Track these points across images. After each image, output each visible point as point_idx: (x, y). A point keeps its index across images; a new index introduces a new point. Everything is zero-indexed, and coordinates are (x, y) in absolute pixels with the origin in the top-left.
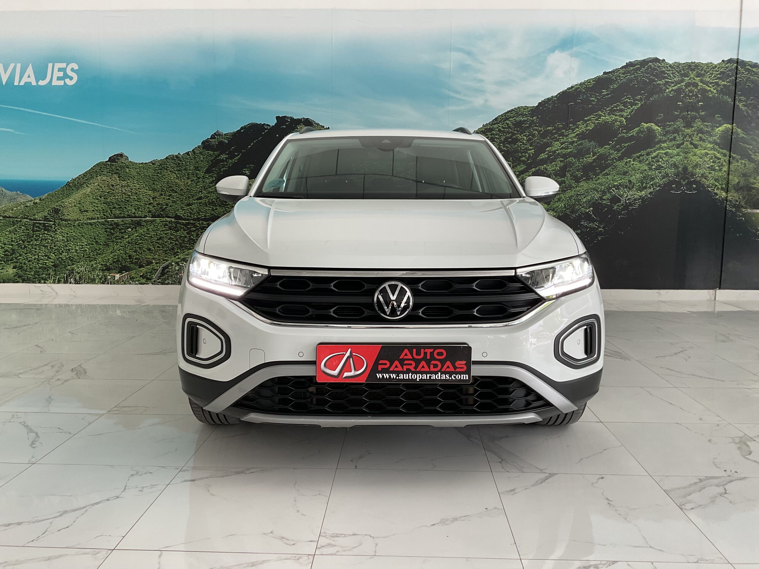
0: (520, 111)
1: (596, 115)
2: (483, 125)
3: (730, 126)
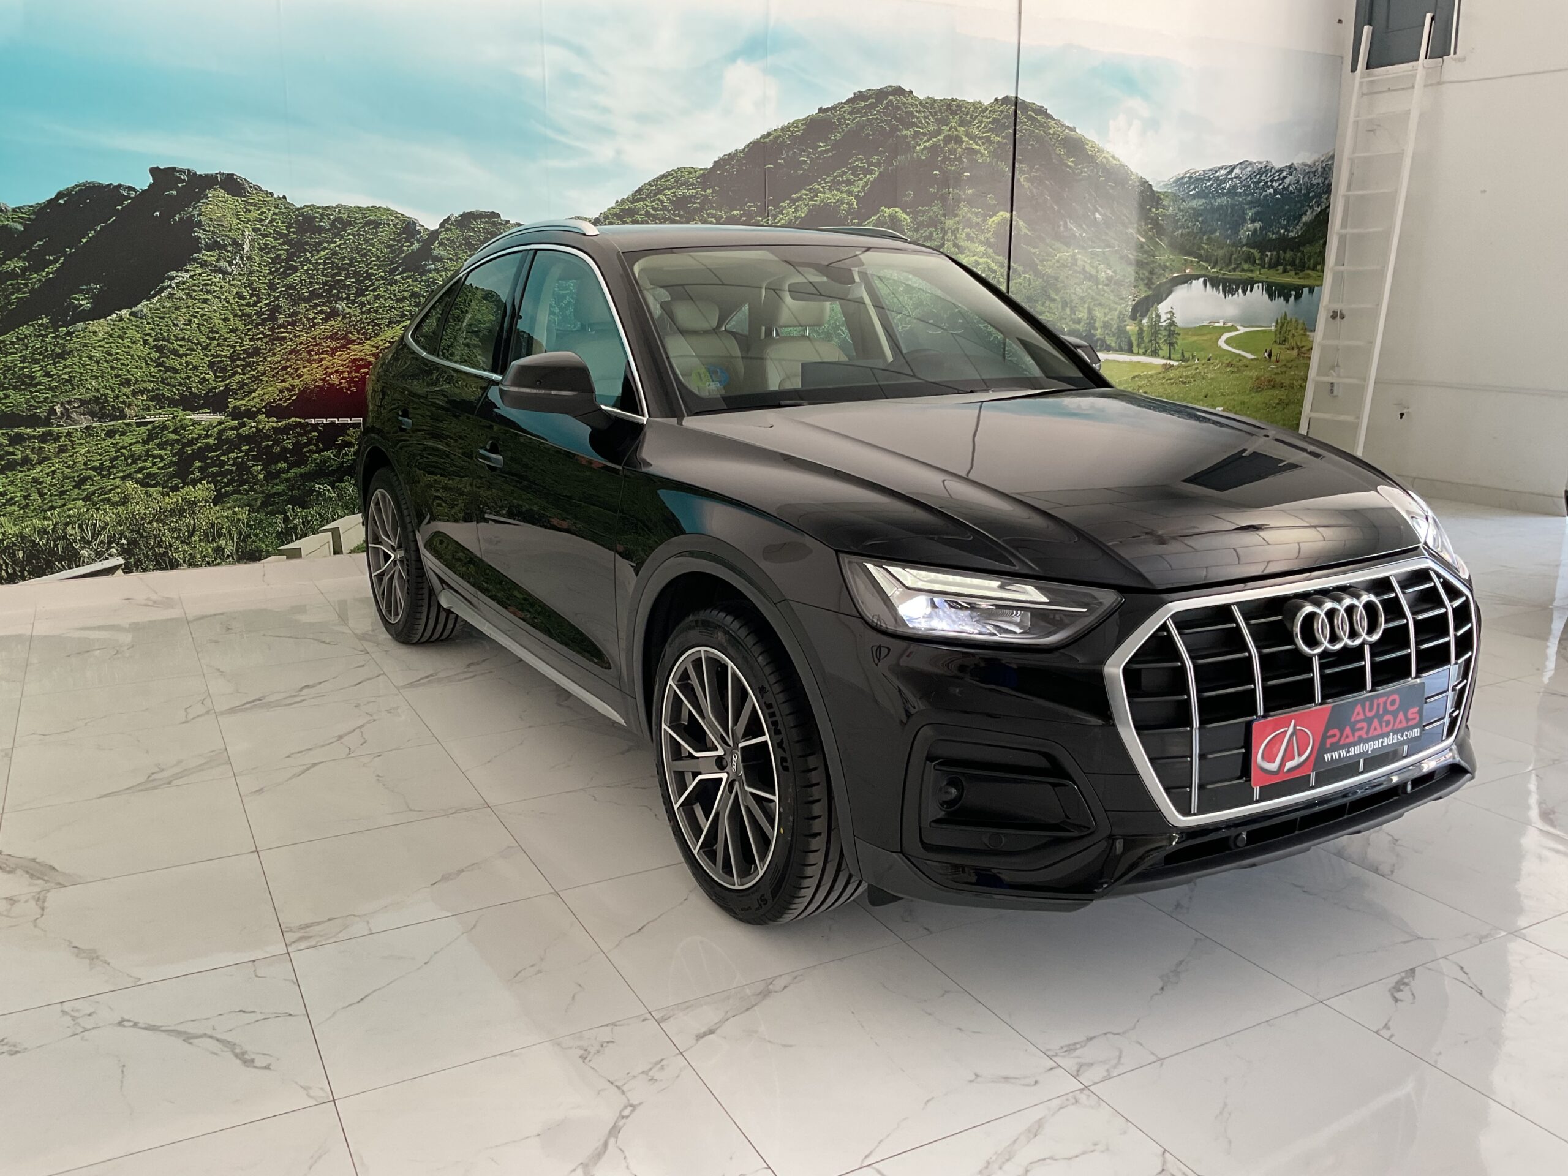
0: (682, 176)
1: (809, 190)
2: (617, 202)
3: (1008, 215)
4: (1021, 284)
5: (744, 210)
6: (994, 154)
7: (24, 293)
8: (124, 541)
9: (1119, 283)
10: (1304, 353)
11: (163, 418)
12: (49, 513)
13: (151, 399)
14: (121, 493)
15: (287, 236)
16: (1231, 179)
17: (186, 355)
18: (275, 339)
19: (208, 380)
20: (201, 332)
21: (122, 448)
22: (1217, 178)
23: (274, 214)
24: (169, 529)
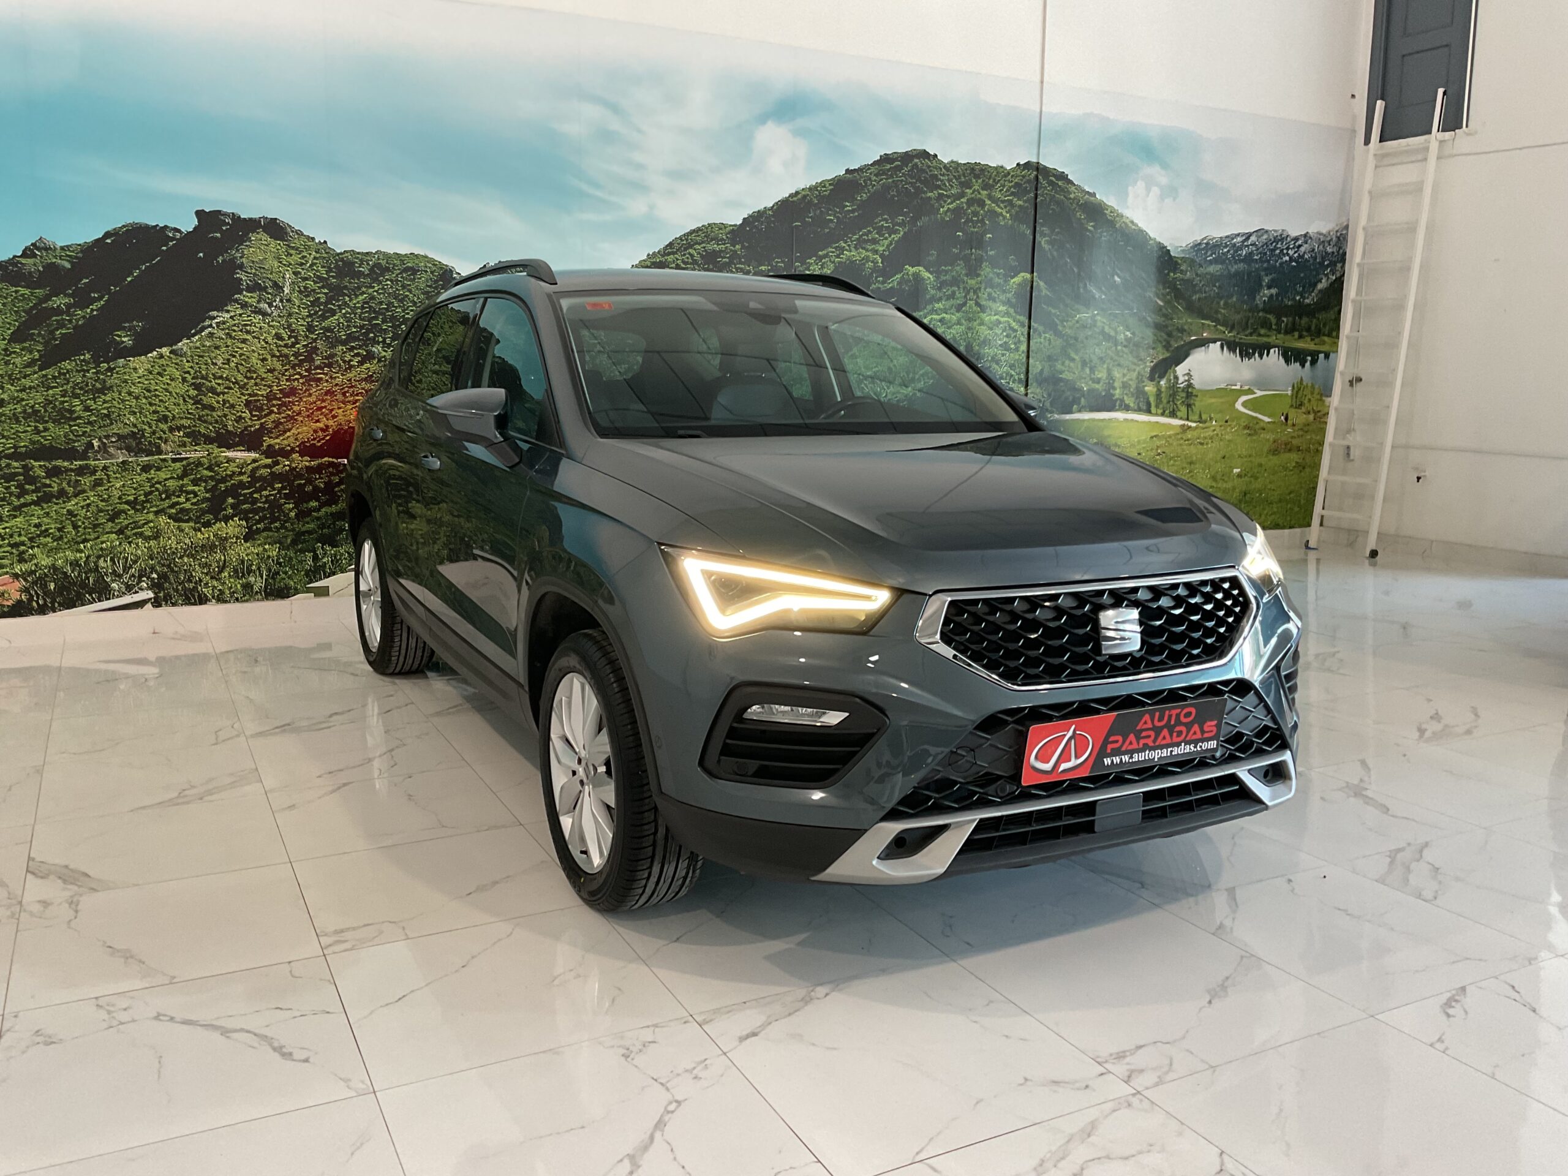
0: (712, 232)
1: (836, 248)
2: (648, 255)
3: (1028, 276)
4: (1041, 343)
5: (772, 265)
6: (1015, 218)
7: (68, 329)
8: (155, 576)
9: (1137, 345)
10: (1321, 417)
11: (198, 454)
12: (82, 545)
13: (187, 435)
14: (154, 527)
15: (328, 279)
16: (1247, 246)
17: (224, 393)
18: (311, 379)
19: (244, 418)
20: (239, 371)
21: (160, 483)
22: (1235, 245)
23: (315, 258)
24: (199, 565)
